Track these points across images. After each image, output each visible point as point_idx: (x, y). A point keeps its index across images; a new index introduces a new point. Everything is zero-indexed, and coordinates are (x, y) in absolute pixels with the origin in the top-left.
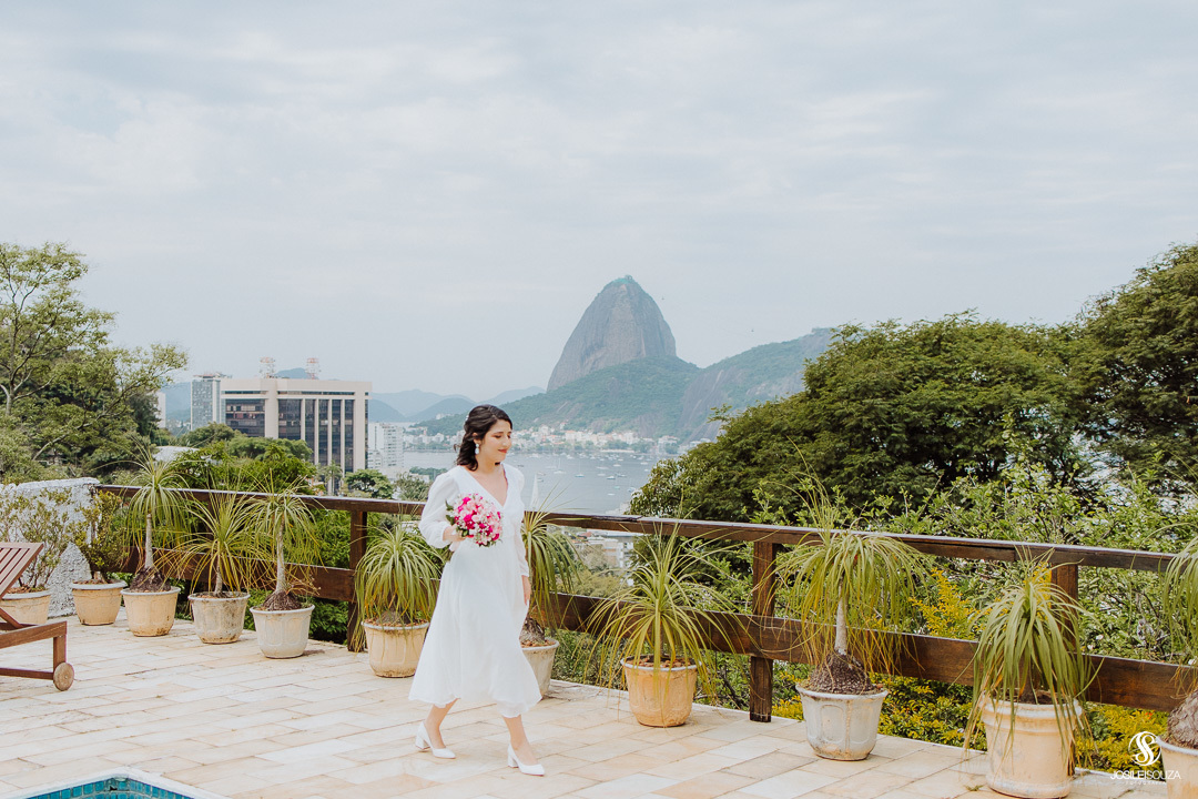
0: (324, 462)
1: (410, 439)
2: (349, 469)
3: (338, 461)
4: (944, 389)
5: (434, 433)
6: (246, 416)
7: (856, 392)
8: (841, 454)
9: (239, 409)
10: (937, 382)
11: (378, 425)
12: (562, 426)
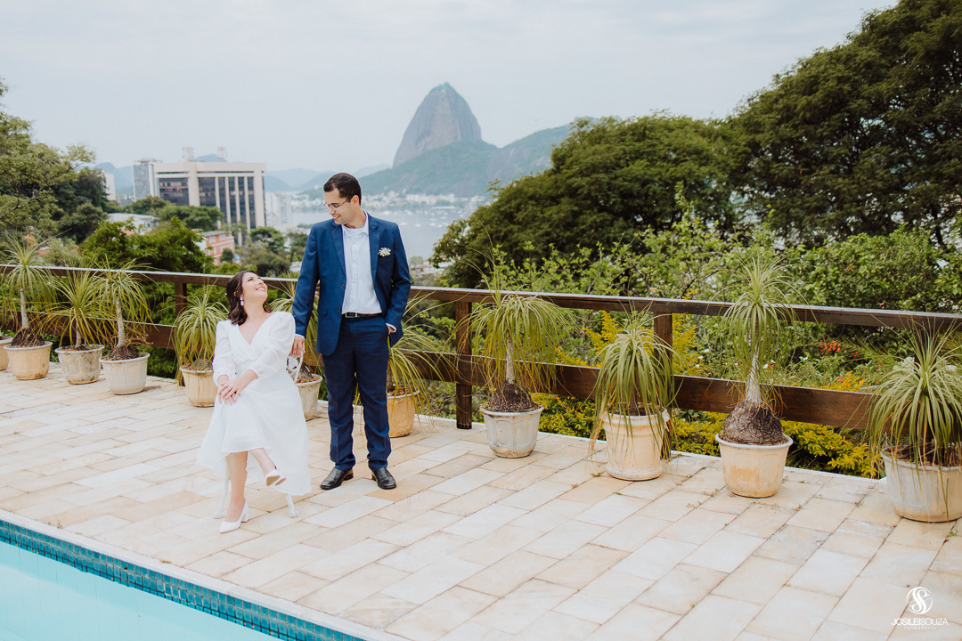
0: (234, 220)
1: (296, 204)
2: (253, 226)
3: (243, 220)
4: (647, 166)
5: (314, 199)
6: (174, 190)
7: (587, 169)
8: (576, 215)
9: (169, 185)
10: (642, 162)
11: (272, 194)
12: (404, 191)
